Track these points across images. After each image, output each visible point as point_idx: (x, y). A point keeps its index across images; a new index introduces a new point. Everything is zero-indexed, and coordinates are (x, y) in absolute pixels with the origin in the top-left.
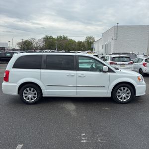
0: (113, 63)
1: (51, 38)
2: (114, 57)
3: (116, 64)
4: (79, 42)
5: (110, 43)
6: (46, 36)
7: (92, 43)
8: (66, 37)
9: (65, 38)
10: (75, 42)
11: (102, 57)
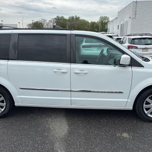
0: (132, 47)
1: (62, 18)
2: (134, 39)
3: (137, 48)
4: (92, 22)
5: (127, 22)
6: (58, 17)
7: (106, 24)
8: (79, 18)
9: (77, 19)
10: (88, 22)
11: (118, 39)
